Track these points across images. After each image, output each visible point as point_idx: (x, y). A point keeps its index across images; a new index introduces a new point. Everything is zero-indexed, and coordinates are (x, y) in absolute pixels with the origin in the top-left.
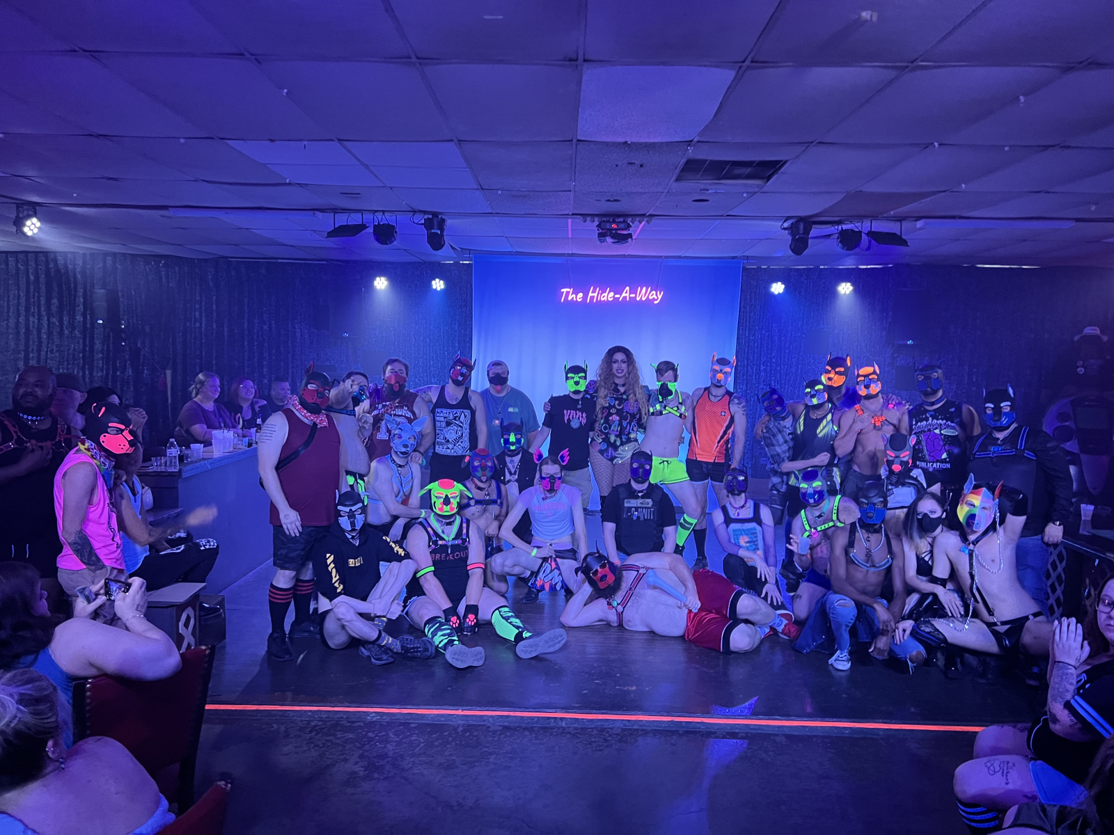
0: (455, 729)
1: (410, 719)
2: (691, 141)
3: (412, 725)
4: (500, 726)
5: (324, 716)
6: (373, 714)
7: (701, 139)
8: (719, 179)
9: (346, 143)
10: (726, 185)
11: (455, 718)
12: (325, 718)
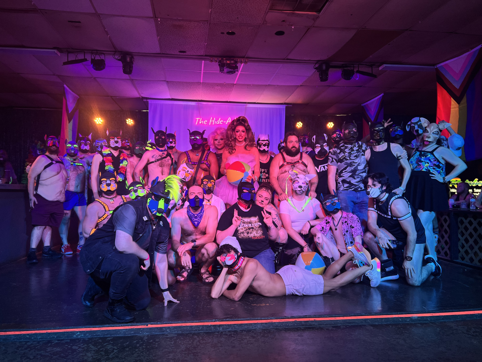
0: (142, 338)
1: (107, 335)
3: (109, 339)
4: (175, 334)
5: (39, 337)
6: (78, 333)
10: (297, 16)
11: (141, 331)
12: (40, 339)
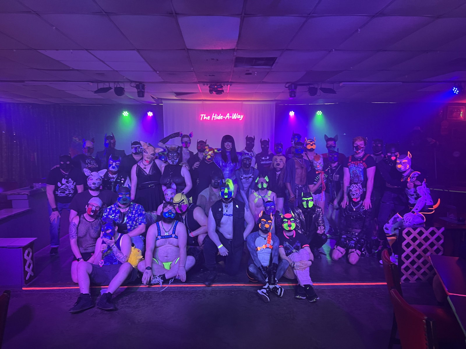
2: (234, 49)
7: (238, 48)
8: (253, 66)
9: (90, 51)
10: (256, 68)
